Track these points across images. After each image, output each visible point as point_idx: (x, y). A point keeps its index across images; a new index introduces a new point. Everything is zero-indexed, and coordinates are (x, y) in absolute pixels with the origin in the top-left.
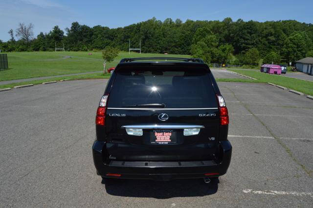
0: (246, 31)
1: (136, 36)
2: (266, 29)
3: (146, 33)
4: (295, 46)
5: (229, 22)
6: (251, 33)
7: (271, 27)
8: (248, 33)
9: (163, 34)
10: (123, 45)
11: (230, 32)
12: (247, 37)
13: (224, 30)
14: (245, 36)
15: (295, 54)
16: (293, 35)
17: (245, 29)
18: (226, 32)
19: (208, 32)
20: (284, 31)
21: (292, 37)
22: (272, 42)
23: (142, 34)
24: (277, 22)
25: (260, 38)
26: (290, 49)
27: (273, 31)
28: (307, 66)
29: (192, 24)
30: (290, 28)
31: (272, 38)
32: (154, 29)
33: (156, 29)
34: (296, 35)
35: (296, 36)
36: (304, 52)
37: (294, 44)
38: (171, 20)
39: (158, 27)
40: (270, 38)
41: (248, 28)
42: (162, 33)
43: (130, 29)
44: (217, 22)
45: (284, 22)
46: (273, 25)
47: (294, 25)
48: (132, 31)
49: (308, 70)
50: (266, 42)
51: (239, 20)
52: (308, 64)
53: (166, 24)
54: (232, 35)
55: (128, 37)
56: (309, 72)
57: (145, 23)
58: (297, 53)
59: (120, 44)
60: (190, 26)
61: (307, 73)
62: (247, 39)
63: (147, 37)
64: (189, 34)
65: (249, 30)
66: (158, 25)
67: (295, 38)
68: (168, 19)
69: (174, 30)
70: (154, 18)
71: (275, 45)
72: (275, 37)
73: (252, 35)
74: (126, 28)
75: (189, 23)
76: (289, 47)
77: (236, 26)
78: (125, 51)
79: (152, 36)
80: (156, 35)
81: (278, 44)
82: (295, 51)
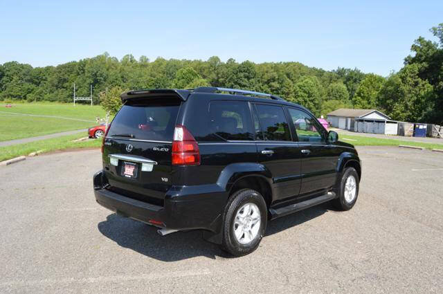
0: (242, 75)
1: (79, 79)
2: (267, 72)
3: (96, 75)
4: (305, 94)
5: (216, 63)
6: (248, 78)
7: (272, 70)
8: (245, 77)
9: (122, 77)
10: (56, 92)
11: (219, 75)
12: (244, 83)
13: (210, 72)
14: (241, 82)
15: (307, 105)
16: (302, 81)
17: (241, 71)
18: (214, 76)
19: (195, 75)
20: (288, 75)
21: (301, 84)
22: (276, 90)
23: (90, 77)
24: (278, 64)
25: (261, 84)
26: (300, 99)
27: (275, 75)
28: (345, 120)
29: (165, 64)
30: (295, 73)
31: (275, 85)
32: (108, 70)
33: (110, 70)
34: (306, 80)
35: (307, 82)
36: (317, 102)
37: (305, 92)
38: (132, 57)
39: (113, 67)
40: (273, 84)
41: (244, 71)
42: (119, 75)
43: (69, 68)
44: (199, 63)
45: (287, 64)
46: (276, 67)
47: (300, 69)
48: (71, 72)
49: (346, 126)
50: (269, 90)
51: (230, 60)
52: (347, 118)
53: (125, 63)
54: (221, 80)
55: (65, 80)
56: (349, 128)
57: (92, 61)
58: (309, 104)
59: (51, 92)
60: (162, 66)
61: (346, 129)
62: (244, 86)
63: (96, 82)
64: (162, 77)
65: (247, 74)
66: (113, 64)
67: (306, 85)
68: (128, 55)
69: (138, 71)
70: (106, 54)
71: (278, 94)
72: (279, 83)
73: (250, 81)
74: (61, 67)
75: (160, 62)
76: (299, 96)
77: (227, 68)
78: (60, 101)
79: (105, 80)
80: (111, 79)
81: (283, 93)
82: (306, 102)
